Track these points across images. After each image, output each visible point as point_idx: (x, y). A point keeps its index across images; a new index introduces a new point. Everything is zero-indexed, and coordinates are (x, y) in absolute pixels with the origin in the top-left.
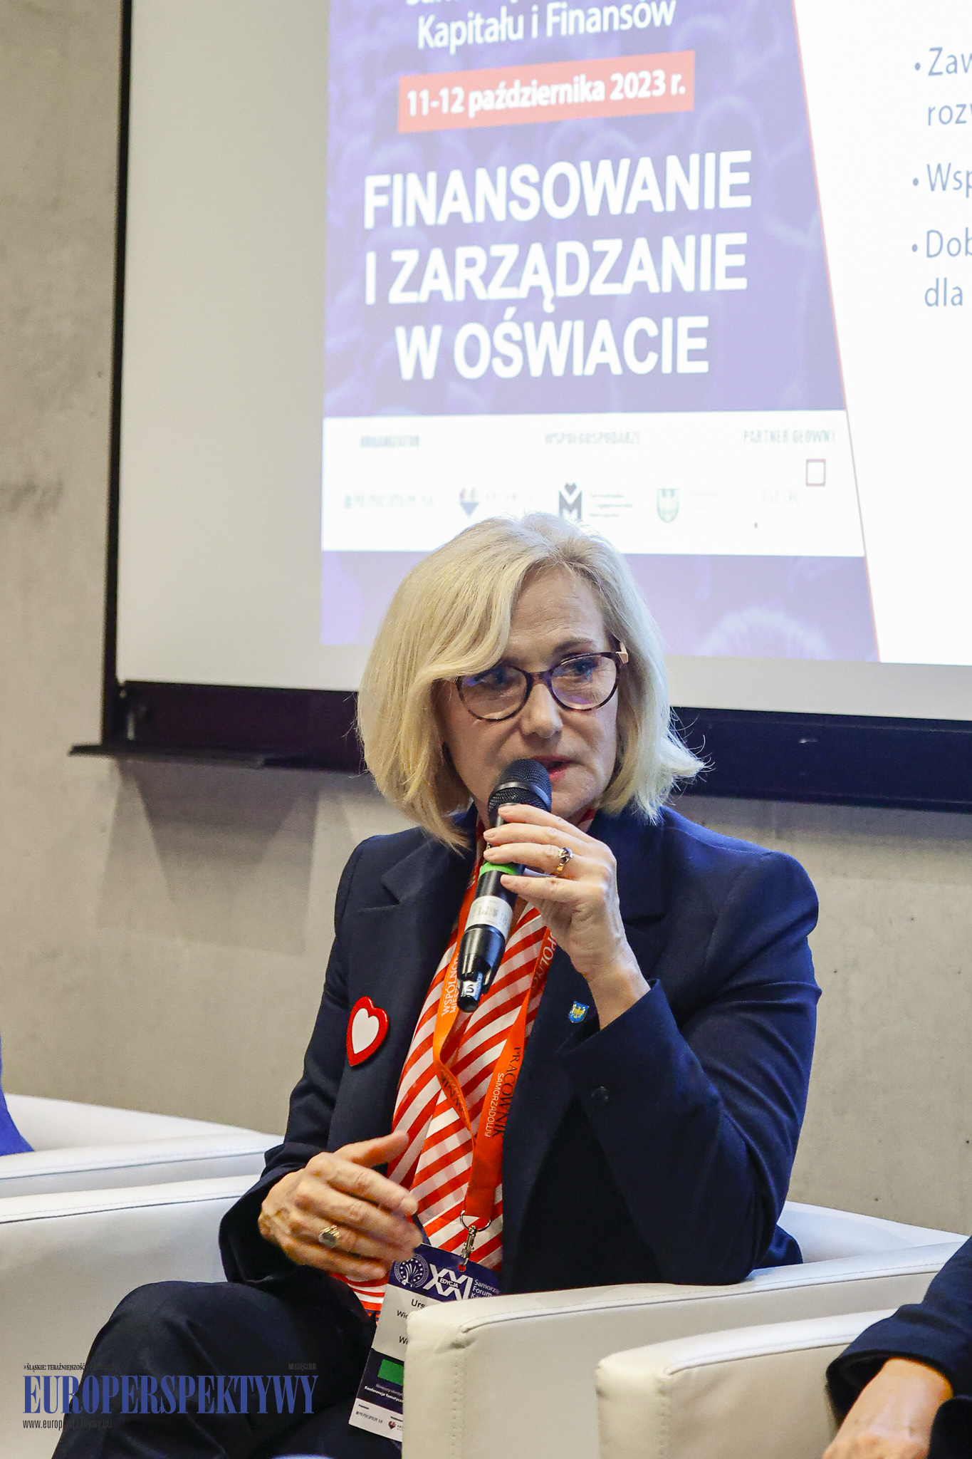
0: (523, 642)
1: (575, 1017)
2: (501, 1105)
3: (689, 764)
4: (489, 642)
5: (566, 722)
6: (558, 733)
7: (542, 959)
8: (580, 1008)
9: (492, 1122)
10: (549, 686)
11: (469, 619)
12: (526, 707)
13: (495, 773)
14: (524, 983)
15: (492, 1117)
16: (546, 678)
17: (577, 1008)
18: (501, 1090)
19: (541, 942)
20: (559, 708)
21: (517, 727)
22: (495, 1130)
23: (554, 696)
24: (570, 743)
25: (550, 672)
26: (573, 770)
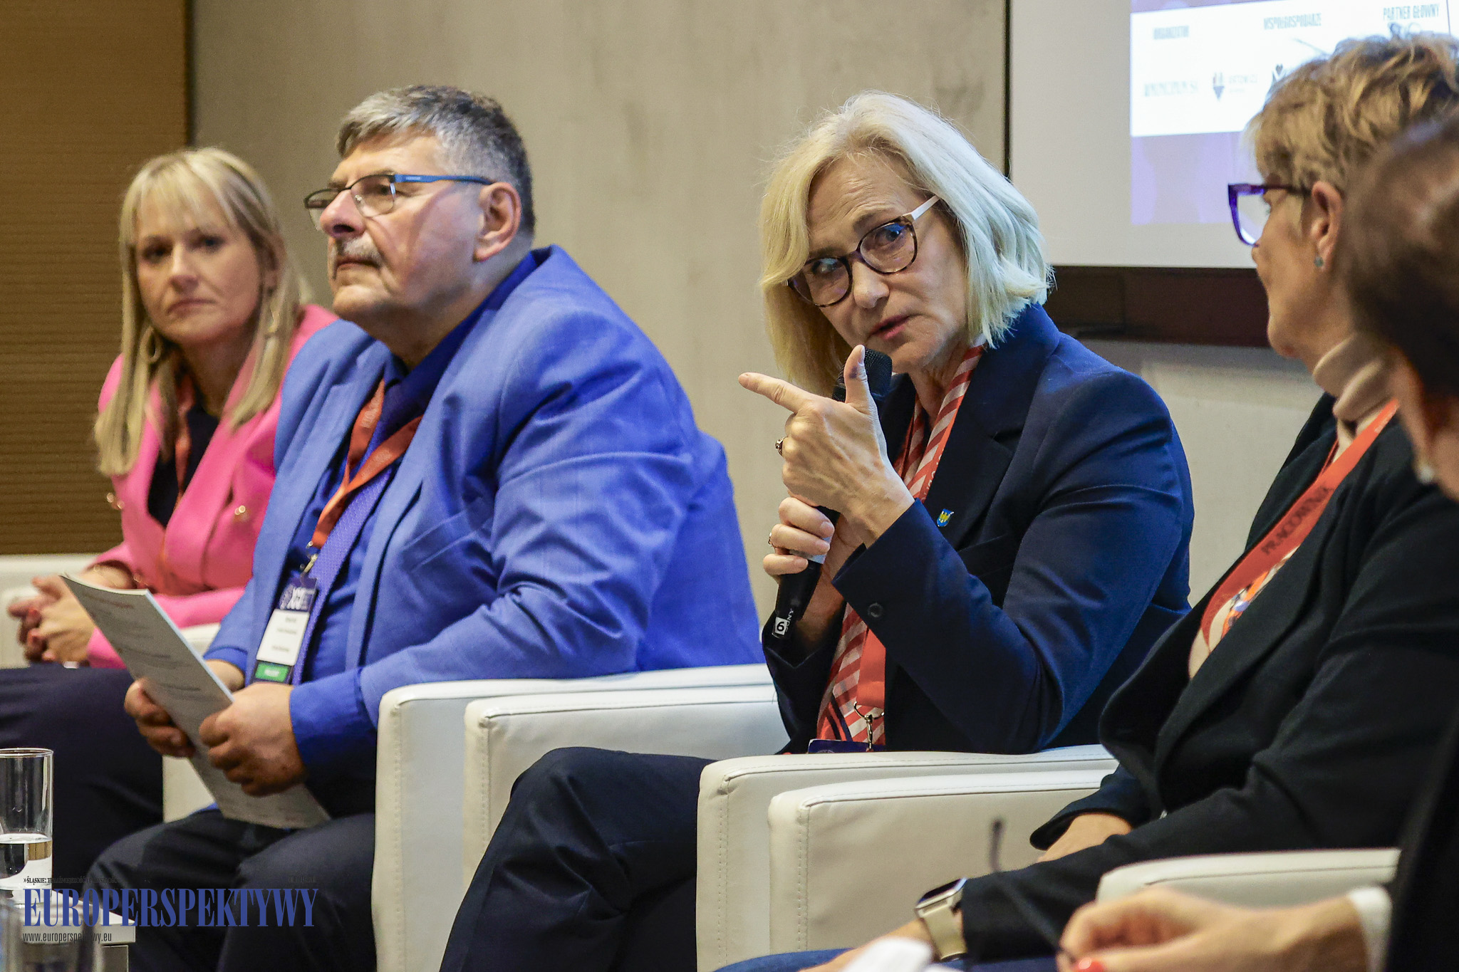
5: (888, 285)
6: (885, 298)
12: (854, 285)
16: (856, 257)
20: (880, 276)
23: (872, 268)
24: (898, 304)
25: (858, 250)
26: (910, 322)
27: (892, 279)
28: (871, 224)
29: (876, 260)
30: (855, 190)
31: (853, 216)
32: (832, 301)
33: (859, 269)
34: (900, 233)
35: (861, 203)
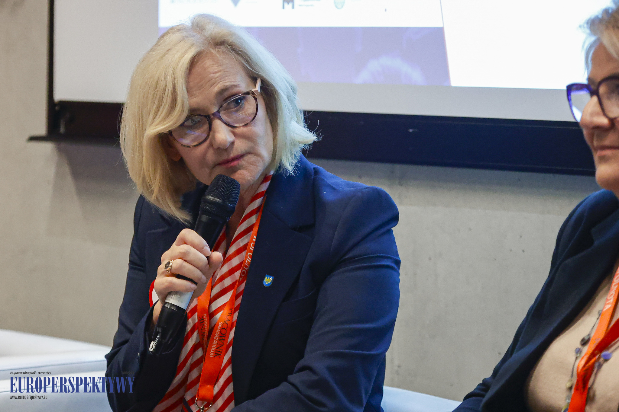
0: (197, 100)
1: (267, 283)
2: (219, 340)
3: (311, 137)
4: (179, 106)
5: (235, 134)
6: (233, 143)
7: (247, 260)
8: (269, 278)
9: (214, 349)
10: (220, 119)
11: (165, 97)
12: (211, 133)
13: (207, 171)
14: (237, 274)
15: (214, 346)
16: (217, 115)
17: (268, 278)
18: (220, 332)
19: (246, 251)
20: (230, 129)
21: (211, 145)
22: (215, 353)
23: (225, 123)
24: (240, 146)
25: (218, 112)
26: (246, 158)
27: (238, 131)
28: (226, 94)
29: (226, 118)
30: (216, 73)
31: (216, 89)
32: (196, 143)
33: (218, 124)
34: (241, 101)
35: (221, 80)
